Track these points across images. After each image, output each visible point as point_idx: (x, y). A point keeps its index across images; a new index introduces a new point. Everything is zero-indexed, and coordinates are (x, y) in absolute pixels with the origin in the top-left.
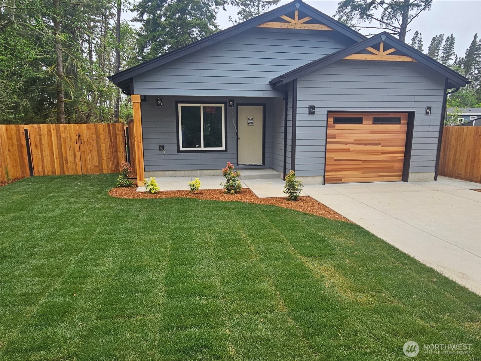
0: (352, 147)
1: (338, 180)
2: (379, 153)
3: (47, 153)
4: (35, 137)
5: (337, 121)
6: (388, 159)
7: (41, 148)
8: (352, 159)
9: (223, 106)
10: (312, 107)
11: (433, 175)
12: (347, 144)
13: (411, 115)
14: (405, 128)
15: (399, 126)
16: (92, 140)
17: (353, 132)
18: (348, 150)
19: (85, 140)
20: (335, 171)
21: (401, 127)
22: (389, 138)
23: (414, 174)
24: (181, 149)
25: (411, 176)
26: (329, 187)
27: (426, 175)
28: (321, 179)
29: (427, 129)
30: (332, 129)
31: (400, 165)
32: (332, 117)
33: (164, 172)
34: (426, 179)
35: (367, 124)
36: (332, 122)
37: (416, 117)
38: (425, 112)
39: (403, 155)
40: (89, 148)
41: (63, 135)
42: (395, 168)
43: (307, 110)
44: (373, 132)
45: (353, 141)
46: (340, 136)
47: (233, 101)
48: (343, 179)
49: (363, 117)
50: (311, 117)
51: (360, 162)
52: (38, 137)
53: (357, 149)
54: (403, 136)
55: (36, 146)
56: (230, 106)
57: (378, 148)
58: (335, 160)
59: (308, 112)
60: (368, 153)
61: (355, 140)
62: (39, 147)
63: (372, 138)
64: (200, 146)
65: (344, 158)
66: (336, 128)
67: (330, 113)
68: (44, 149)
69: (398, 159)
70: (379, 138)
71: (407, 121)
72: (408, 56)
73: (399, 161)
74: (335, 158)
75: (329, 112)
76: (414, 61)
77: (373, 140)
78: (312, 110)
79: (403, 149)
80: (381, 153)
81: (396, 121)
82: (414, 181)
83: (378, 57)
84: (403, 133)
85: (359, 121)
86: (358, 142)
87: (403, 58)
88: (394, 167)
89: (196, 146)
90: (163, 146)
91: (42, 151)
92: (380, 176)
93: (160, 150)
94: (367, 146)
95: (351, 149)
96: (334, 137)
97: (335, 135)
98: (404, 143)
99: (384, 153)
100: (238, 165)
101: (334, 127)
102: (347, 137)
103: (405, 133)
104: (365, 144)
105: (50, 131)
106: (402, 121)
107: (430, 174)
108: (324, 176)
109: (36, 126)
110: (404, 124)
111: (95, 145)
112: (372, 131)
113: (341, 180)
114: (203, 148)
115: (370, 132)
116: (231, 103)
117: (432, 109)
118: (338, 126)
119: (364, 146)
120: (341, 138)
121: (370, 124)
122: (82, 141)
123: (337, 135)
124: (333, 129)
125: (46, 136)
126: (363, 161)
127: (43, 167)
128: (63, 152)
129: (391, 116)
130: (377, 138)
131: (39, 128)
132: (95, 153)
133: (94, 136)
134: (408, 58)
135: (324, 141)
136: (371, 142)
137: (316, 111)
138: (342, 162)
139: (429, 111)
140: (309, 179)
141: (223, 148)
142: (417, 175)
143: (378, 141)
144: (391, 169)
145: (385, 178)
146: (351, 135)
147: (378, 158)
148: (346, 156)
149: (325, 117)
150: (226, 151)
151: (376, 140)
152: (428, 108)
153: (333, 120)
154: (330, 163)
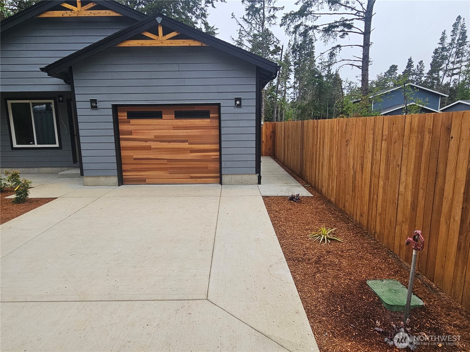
0: (154, 145)
1: (142, 181)
2: (188, 152)
5: (133, 115)
6: (198, 158)
8: (155, 158)
9: (51, 101)
10: (95, 101)
11: (256, 177)
12: (146, 141)
13: (219, 107)
14: (217, 123)
15: (209, 120)
17: (151, 127)
18: (149, 148)
20: (136, 171)
21: (211, 121)
22: (198, 134)
23: (230, 176)
24: (15, 146)
25: (225, 178)
27: (246, 177)
28: (115, 180)
29: (236, 124)
30: (126, 124)
31: (215, 165)
32: (125, 111)
34: (246, 182)
35: (168, 118)
36: (126, 117)
37: (223, 110)
38: (234, 104)
39: (218, 153)
42: (209, 169)
43: (89, 104)
44: (177, 127)
45: (153, 138)
46: (138, 133)
47: (61, 96)
48: (146, 180)
49: (162, 111)
51: (166, 162)
53: (159, 147)
54: (215, 132)
56: (60, 101)
57: (186, 145)
58: (135, 159)
59: (89, 107)
60: (173, 151)
61: (155, 137)
63: (176, 134)
64: (34, 144)
65: (145, 157)
66: (132, 124)
69: (212, 158)
70: (185, 134)
71: (217, 115)
72: (194, 39)
73: (214, 160)
74: (134, 157)
75: (115, 105)
76: (203, 45)
77: (177, 136)
78: (94, 105)
79: (217, 147)
80: (189, 152)
81: (205, 115)
82: (231, 184)
83: (158, 43)
84: (214, 129)
85: (158, 115)
86: (159, 139)
87: (189, 42)
88: (208, 167)
92: (191, 178)
94: (172, 143)
95: (152, 147)
96: (130, 133)
97: (131, 131)
98: (217, 141)
99: (192, 151)
101: (130, 122)
102: (146, 134)
103: (217, 129)
104: (169, 142)
106: (211, 115)
107: (251, 176)
108: (119, 176)
110: (214, 118)
112: (175, 126)
113: (145, 181)
114: (36, 146)
116: (61, 99)
117: (242, 100)
118: (133, 121)
119: (168, 143)
121: (172, 118)
123: (133, 131)
124: (128, 124)
126: (169, 160)
129: (197, 109)
130: (182, 134)
134: (196, 42)
135: (114, 137)
136: (175, 139)
137: (99, 105)
138: (143, 162)
139: (238, 102)
140: (102, 179)
141: (57, 145)
142: (233, 176)
143: (184, 137)
144: (205, 170)
145: (198, 180)
146: (151, 131)
147: (186, 156)
148: (147, 155)
149: (110, 112)
150: (60, 148)
151: (181, 136)
152: (237, 99)
153: (126, 114)
154: (127, 161)
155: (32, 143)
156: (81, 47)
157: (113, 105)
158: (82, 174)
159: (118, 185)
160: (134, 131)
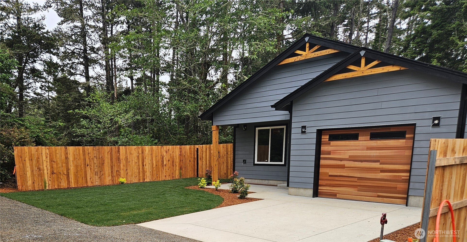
0: (347, 163)
1: (333, 195)
2: (378, 171)
3: (204, 163)
4: (200, 153)
5: (333, 138)
6: (389, 178)
7: (202, 159)
8: (347, 175)
9: (285, 127)
10: (304, 127)
12: (341, 161)
13: (415, 128)
14: (410, 143)
15: (404, 141)
16: (225, 155)
17: (348, 148)
18: (343, 167)
19: (221, 156)
20: (330, 186)
21: (406, 142)
22: (390, 154)
23: (417, 198)
25: (411, 200)
28: (311, 192)
30: (327, 145)
31: (405, 186)
32: (327, 135)
35: (364, 140)
36: (328, 140)
37: (417, 130)
39: (408, 174)
40: (223, 161)
41: (212, 152)
42: (397, 189)
43: (300, 130)
44: (371, 148)
45: (348, 157)
46: (335, 153)
48: (337, 195)
49: (359, 133)
50: (304, 136)
51: (356, 180)
52: (201, 153)
53: (352, 166)
54: (409, 153)
55: (200, 159)
57: (377, 165)
58: (330, 176)
59: (300, 132)
60: (364, 170)
61: (350, 156)
62: (201, 159)
63: (369, 154)
64: (268, 161)
65: (339, 174)
66: (331, 145)
68: (203, 161)
69: (403, 179)
70: (378, 154)
71: (413, 136)
73: (404, 181)
74: (330, 174)
77: (370, 156)
78: (304, 130)
79: (408, 167)
80: (380, 171)
81: (400, 135)
82: (417, 206)
83: (359, 73)
84: (408, 149)
85: (355, 137)
86: (353, 159)
87: (388, 68)
88: (397, 187)
89: (266, 161)
90: (246, 160)
91: (202, 162)
92: (379, 196)
93: (244, 163)
94: (363, 163)
95: (346, 165)
96: (329, 153)
98: (410, 161)
99: (383, 171)
102: (342, 154)
103: (410, 149)
104: (361, 161)
105: (207, 149)
106: (407, 136)
108: (316, 189)
109: (201, 146)
110: (409, 138)
111: (225, 158)
112: (368, 147)
114: (269, 163)
115: (367, 148)
117: (441, 119)
118: (333, 143)
119: (360, 163)
120: (336, 154)
121: (367, 140)
122: (220, 156)
123: (331, 152)
124: (329, 145)
125: (205, 152)
126: (360, 178)
127: (202, 172)
128: (211, 163)
130: (375, 155)
131: (202, 147)
132: (225, 164)
133: (226, 152)
134: (395, 67)
136: (368, 159)
137: (308, 130)
138: (337, 178)
139: (437, 122)
140: (302, 191)
141: (283, 163)
143: (376, 157)
144: (393, 190)
145: (385, 199)
146: (346, 151)
147: (375, 176)
148: (341, 172)
149: (315, 135)
150: (285, 165)
151: (373, 156)
152: (435, 119)
153: (328, 137)
154: (324, 178)
155: (267, 160)
156: (303, 83)
157: (318, 130)
158: (288, 186)
159: (312, 195)
160: (333, 152)
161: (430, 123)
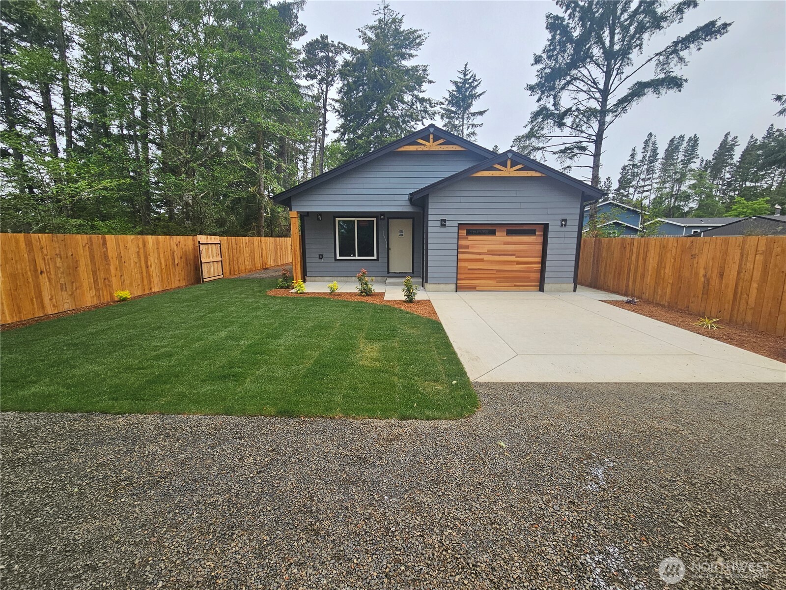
0: (486, 257)
1: (473, 288)
5: (470, 233)
6: (523, 269)
8: (486, 268)
9: (375, 219)
10: (444, 220)
11: (572, 285)
12: (480, 254)
13: (546, 227)
14: (540, 239)
15: (535, 237)
17: (486, 243)
18: (482, 260)
20: (470, 279)
22: (524, 249)
23: (550, 285)
24: (338, 257)
25: (546, 287)
26: (461, 294)
27: (564, 286)
28: (453, 287)
29: (562, 240)
31: (538, 275)
32: (464, 229)
33: (323, 278)
34: (564, 290)
35: (501, 235)
36: (464, 234)
37: (550, 229)
38: (560, 224)
39: (540, 265)
42: (531, 278)
43: (439, 222)
45: (486, 251)
46: (473, 247)
47: (383, 215)
49: (496, 230)
50: (443, 229)
51: (495, 272)
53: (491, 259)
54: (540, 247)
56: (381, 219)
57: (513, 258)
58: (469, 269)
59: (439, 225)
60: (502, 263)
61: (488, 251)
63: (506, 249)
64: (355, 256)
65: (478, 267)
66: (469, 239)
67: (460, 226)
69: (534, 270)
70: (513, 249)
71: (542, 233)
72: (536, 171)
73: (536, 271)
74: (469, 267)
75: (459, 224)
76: (543, 175)
77: (507, 251)
78: (443, 224)
79: (539, 260)
80: (515, 264)
81: (532, 232)
82: (551, 291)
83: (506, 173)
84: (539, 245)
85: (493, 233)
86: (491, 253)
87: (531, 173)
89: (351, 255)
90: (322, 255)
92: (515, 286)
93: (320, 258)
94: (501, 257)
95: (485, 259)
96: (467, 247)
98: (541, 254)
99: (518, 263)
100: (388, 272)
101: (466, 238)
102: (480, 248)
103: (541, 245)
104: (500, 255)
106: (537, 233)
107: (569, 285)
108: (457, 284)
110: (539, 235)
112: (506, 242)
113: (476, 288)
114: (357, 257)
115: (504, 243)
116: (382, 217)
117: (567, 221)
118: (470, 237)
119: (498, 256)
120: (475, 248)
121: (503, 235)
124: (465, 240)
126: (498, 270)
129: (525, 228)
130: (511, 249)
134: (537, 173)
135: (456, 251)
136: (505, 253)
137: (447, 223)
138: (476, 272)
139: (564, 222)
140: (442, 286)
141: (375, 257)
142: (553, 285)
143: (512, 251)
144: (527, 279)
145: (521, 288)
146: (484, 246)
147: (512, 268)
149: (456, 229)
150: (377, 260)
151: (510, 251)
152: (563, 220)
153: (465, 231)
154: (462, 272)
155: (353, 255)
158: (426, 282)
159: (455, 290)
160: (470, 246)
161: (559, 223)
